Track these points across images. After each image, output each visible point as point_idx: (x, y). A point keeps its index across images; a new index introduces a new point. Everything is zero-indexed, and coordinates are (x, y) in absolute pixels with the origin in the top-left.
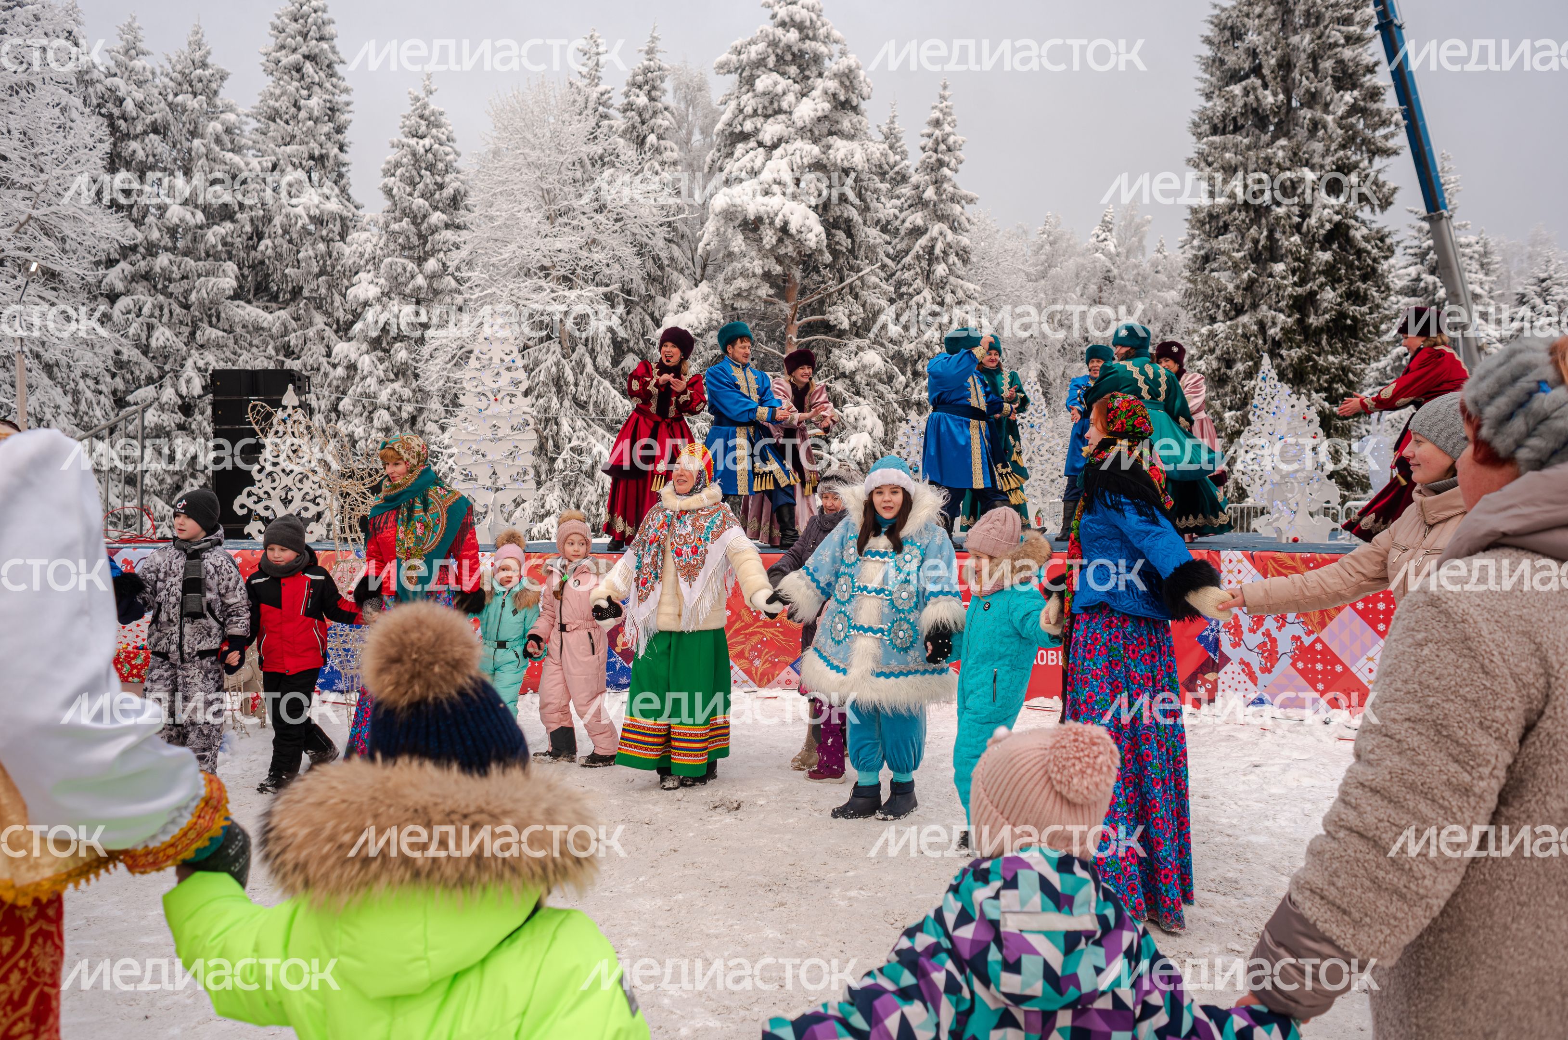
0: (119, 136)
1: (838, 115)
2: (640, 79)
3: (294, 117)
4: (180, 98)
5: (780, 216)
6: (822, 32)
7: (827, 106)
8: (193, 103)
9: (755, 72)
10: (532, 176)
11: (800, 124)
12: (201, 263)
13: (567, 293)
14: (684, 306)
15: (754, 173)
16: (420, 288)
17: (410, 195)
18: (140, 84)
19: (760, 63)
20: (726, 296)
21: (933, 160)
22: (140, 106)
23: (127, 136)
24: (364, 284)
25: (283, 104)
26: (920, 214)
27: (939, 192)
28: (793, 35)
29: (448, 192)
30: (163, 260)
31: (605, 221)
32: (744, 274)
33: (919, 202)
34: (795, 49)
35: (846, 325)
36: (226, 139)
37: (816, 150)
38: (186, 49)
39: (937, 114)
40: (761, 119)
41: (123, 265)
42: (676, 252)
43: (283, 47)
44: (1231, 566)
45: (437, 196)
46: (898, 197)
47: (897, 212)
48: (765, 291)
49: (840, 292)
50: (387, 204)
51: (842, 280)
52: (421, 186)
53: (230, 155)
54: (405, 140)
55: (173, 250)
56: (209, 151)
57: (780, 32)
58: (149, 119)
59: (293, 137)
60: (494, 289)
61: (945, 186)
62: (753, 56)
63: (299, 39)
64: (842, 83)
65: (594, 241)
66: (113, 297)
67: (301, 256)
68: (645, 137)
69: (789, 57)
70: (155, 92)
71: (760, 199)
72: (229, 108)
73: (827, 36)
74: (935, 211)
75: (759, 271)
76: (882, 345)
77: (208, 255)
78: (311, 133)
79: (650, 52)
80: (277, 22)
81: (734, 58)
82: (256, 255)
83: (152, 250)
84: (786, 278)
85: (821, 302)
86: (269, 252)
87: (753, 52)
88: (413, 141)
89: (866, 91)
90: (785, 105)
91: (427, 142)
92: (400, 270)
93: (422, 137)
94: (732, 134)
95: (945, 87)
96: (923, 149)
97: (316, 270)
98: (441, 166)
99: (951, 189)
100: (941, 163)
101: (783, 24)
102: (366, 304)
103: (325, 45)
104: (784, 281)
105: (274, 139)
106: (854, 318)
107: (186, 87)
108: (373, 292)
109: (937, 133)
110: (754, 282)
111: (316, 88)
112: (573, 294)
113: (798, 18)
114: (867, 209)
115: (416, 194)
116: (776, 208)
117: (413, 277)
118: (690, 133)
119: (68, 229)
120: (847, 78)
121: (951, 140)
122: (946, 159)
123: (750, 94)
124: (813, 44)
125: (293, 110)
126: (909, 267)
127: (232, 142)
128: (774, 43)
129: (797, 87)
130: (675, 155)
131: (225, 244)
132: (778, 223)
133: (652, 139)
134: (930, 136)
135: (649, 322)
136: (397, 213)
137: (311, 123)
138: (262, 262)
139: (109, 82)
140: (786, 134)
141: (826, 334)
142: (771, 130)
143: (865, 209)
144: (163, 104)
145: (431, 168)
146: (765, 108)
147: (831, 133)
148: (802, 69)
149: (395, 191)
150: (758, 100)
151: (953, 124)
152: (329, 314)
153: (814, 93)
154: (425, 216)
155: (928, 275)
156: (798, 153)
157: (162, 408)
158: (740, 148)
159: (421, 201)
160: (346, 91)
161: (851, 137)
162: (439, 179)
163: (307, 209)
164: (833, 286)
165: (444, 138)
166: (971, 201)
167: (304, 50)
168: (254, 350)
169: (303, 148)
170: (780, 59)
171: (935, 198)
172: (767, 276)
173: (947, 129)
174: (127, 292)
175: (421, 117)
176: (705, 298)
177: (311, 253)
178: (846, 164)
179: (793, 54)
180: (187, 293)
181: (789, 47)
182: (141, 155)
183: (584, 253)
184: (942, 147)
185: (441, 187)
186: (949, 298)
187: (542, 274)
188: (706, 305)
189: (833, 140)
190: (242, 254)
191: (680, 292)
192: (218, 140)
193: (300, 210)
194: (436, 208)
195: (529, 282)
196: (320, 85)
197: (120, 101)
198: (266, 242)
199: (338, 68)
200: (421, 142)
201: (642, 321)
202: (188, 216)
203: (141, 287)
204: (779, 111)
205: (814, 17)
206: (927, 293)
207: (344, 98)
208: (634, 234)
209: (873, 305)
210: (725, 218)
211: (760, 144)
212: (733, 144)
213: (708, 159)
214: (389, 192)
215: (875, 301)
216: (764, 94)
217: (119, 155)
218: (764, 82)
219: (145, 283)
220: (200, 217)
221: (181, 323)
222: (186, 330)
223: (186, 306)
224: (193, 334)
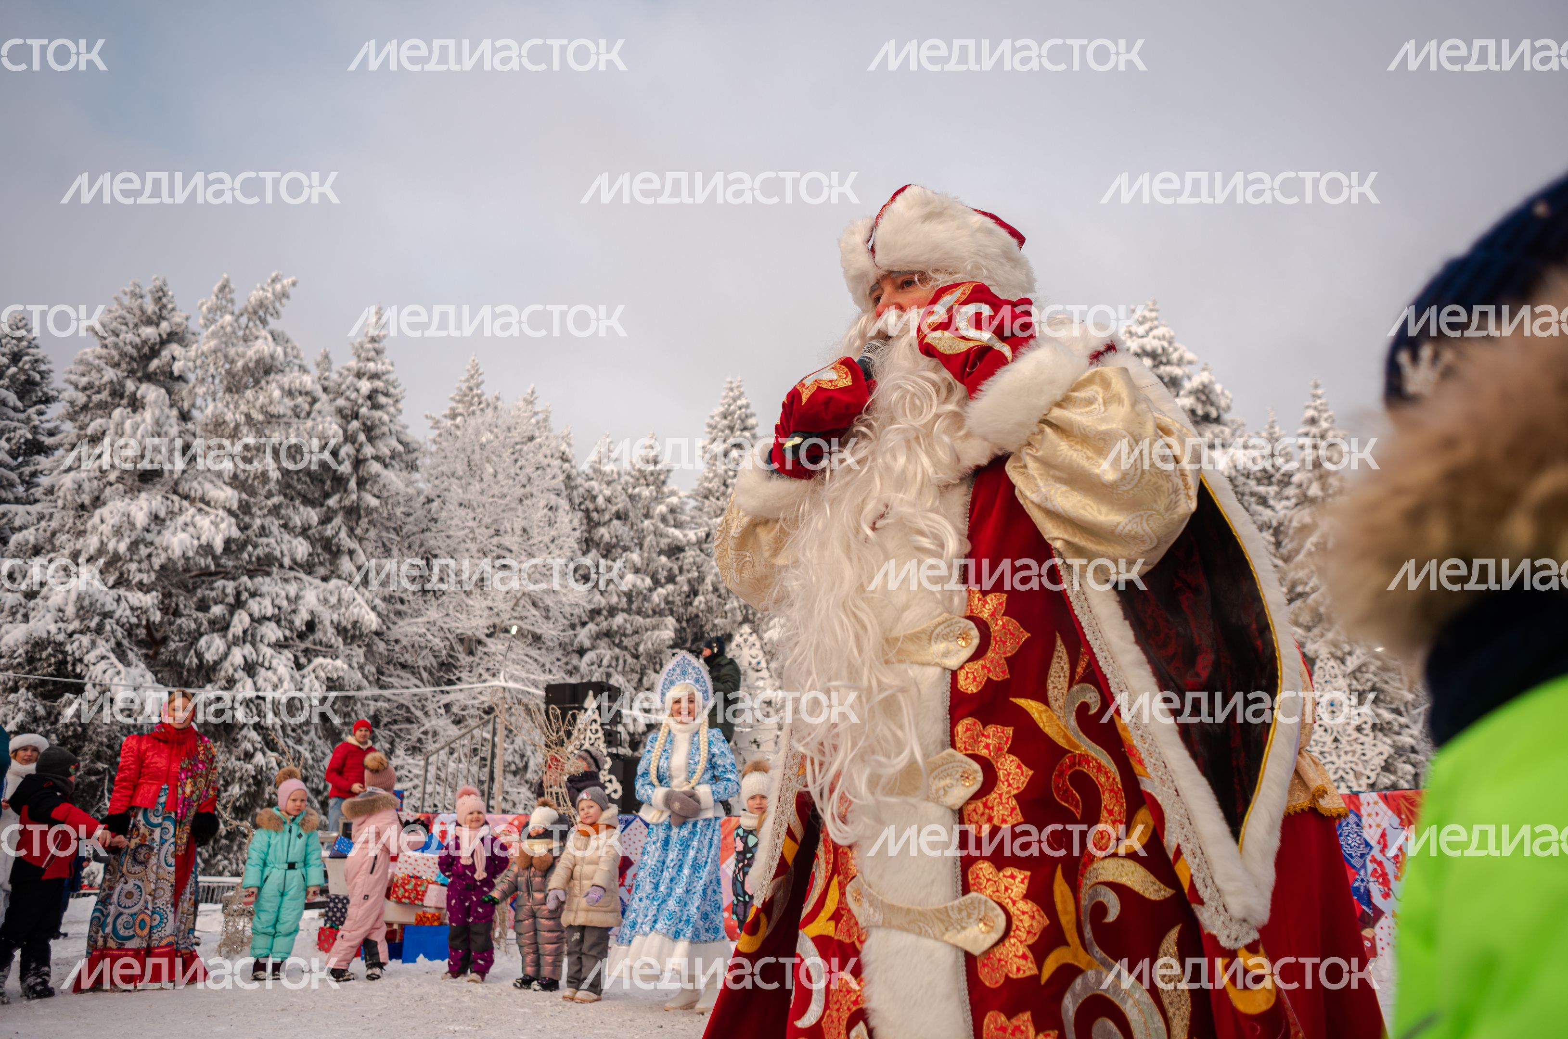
0: (591, 524)
4: (637, 490)
8: (646, 492)
12: (648, 620)
18: (609, 483)
22: (608, 500)
23: (598, 524)
25: (714, 485)
26: (1307, 511)
27: (1324, 487)
30: (619, 619)
33: (1305, 500)
36: (670, 518)
41: (591, 626)
43: (715, 440)
44: (1369, 809)
46: (1289, 499)
47: (1288, 513)
53: (673, 530)
55: (628, 611)
56: (656, 528)
58: (614, 509)
61: (1331, 480)
63: (728, 432)
66: (581, 652)
67: (727, 607)
70: (619, 488)
72: (673, 493)
73: (1180, 360)
74: (1322, 506)
77: (654, 612)
80: (711, 421)
82: (692, 610)
83: (612, 611)
86: (703, 606)
89: (1224, 404)
95: (1317, 387)
97: (740, 618)
99: (1338, 483)
107: (642, 481)
109: (1315, 430)
119: (549, 601)
127: (674, 519)
131: (667, 602)
138: (697, 616)
139: (587, 485)
144: (624, 497)
173: (1324, 425)
174: (593, 648)
177: (736, 604)
180: (637, 645)
182: (607, 537)
190: (681, 610)
192: (664, 519)
197: (594, 498)
198: (700, 598)
202: (639, 582)
203: (603, 643)
217: (592, 540)
219: (606, 640)
220: (648, 581)
221: (632, 670)
222: (636, 677)
223: (636, 657)
224: (640, 680)
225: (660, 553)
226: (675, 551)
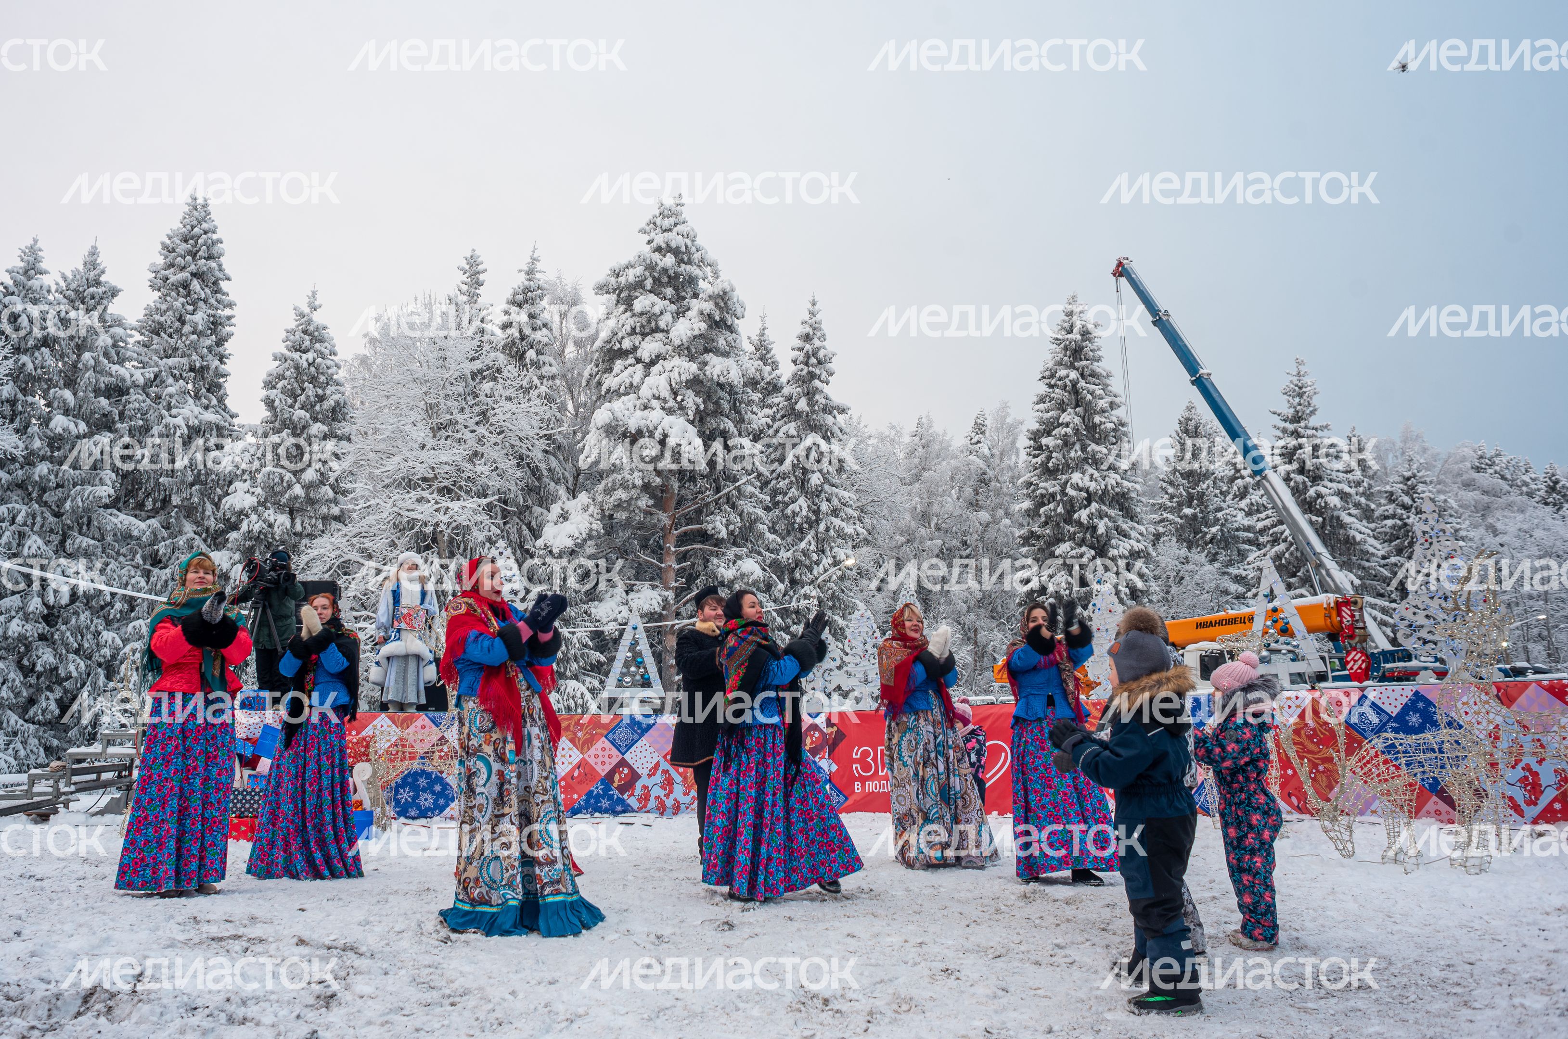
1: (713, 333)
2: (520, 298)
3: (178, 331)
5: (660, 430)
6: (696, 256)
7: (703, 326)
9: (633, 293)
10: (417, 391)
11: (677, 342)
12: (79, 472)
13: (450, 504)
14: (564, 516)
15: (632, 388)
16: (296, 497)
17: (291, 406)
18: (35, 301)
19: (639, 285)
20: (606, 507)
21: (804, 372)
23: (17, 350)
24: (240, 493)
25: (168, 319)
26: (793, 424)
27: (811, 403)
28: (669, 261)
29: (329, 403)
30: (41, 469)
31: (487, 434)
32: (624, 485)
33: (792, 413)
34: (671, 273)
35: (724, 534)
36: (113, 352)
37: (693, 367)
38: (81, 268)
39: (808, 330)
40: (639, 337)
42: (554, 463)
43: (171, 265)
45: (317, 408)
46: (771, 407)
47: (769, 421)
48: (644, 502)
49: (717, 502)
50: (267, 414)
51: (718, 490)
52: (303, 398)
53: (117, 367)
54: (288, 354)
55: (51, 459)
56: (97, 362)
57: (656, 256)
59: (176, 349)
60: (378, 501)
61: (817, 397)
62: (631, 279)
63: (189, 258)
64: (716, 304)
65: (476, 454)
68: (524, 352)
69: (665, 279)
71: (639, 413)
72: (118, 322)
73: (702, 261)
74: (808, 422)
75: (639, 482)
76: (760, 554)
78: (194, 346)
79: (530, 273)
80: (168, 242)
81: (613, 280)
83: (31, 459)
84: (664, 488)
85: (699, 511)
87: (631, 275)
88: (296, 355)
89: (739, 311)
90: (662, 324)
91: (310, 356)
92: (277, 480)
93: (305, 351)
94: (610, 350)
95: (814, 304)
96: (795, 362)
97: (191, 479)
98: (322, 379)
99: (823, 401)
100: (812, 376)
101: (659, 249)
102: (242, 514)
103: (213, 264)
104: (662, 491)
105: (156, 352)
106: (731, 527)
107: (78, 303)
108: (249, 501)
109: (808, 347)
110: (634, 493)
111: (201, 304)
112: (455, 506)
113: (673, 245)
114: (742, 420)
115: (297, 405)
116: (656, 421)
117: (290, 486)
118: (563, 346)
120: (722, 300)
121: (821, 354)
122: (818, 372)
123: (628, 314)
124: (688, 267)
125: (177, 324)
126: (784, 476)
127: (118, 354)
128: (651, 267)
129: (673, 307)
130: (554, 370)
132: (658, 435)
133: (531, 354)
134: (801, 349)
135: (526, 532)
136: (277, 425)
137: (194, 337)
138: (138, 473)
140: (663, 351)
141: (703, 543)
142: (649, 347)
143: (740, 421)
145: (313, 380)
146: (642, 326)
147: (707, 351)
148: (676, 289)
149: (277, 403)
150: (636, 319)
151: (823, 338)
152: (197, 523)
153: (689, 314)
154: (304, 427)
155: (802, 484)
156: (676, 370)
157: (26, 618)
158: (619, 364)
159: (302, 413)
160: (230, 305)
161: (725, 354)
162: (320, 392)
163: (187, 420)
164: (710, 496)
165: (327, 352)
166: (842, 411)
167: (193, 268)
168: (121, 559)
169: (184, 360)
170: (656, 281)
171: (807, 409)
172: (646, 487)
173: (817, 343)
174: (4, 501)
175: (305, 332)
176: (585, 509)
178: (722, 380)
179: (669, 277)
180: (61, 502)
181: (665, 270)
182: (31, 368)
183: (468, 466)
184: (813, 360)
185: (321, 399)
186: (824, 507)
187: (424, 486)
188: (586, 515)
189: (710, 357)
191: (560, 503)
192: (106, 355)
193: (179, 421)
194: (315, 420)
195: (413, 493)
196: (205, 301)
199: (223, 285)
200: (304, 356)
201: (519, 531)
202: (71, 426)
203: (17, 496)
204: (657, 330)
205: (689, 243)
206: (802, 502)
207: (227, 312)
208: (513, 446)
209: (750, 514)
210: (607, 432)
211: (638, 361)
212: (612, 360)
213: (586, 374)
214: (270, 403)
215: (752, 510)
216: (642, 314)
218: (642, 302)
219: (19, 492)
220: (83, 427)
221: (51, 531)
222: (56, 539)
223: (58, 515)
224: (63, 542)
225: (97, 392)
226: (116, 391)
